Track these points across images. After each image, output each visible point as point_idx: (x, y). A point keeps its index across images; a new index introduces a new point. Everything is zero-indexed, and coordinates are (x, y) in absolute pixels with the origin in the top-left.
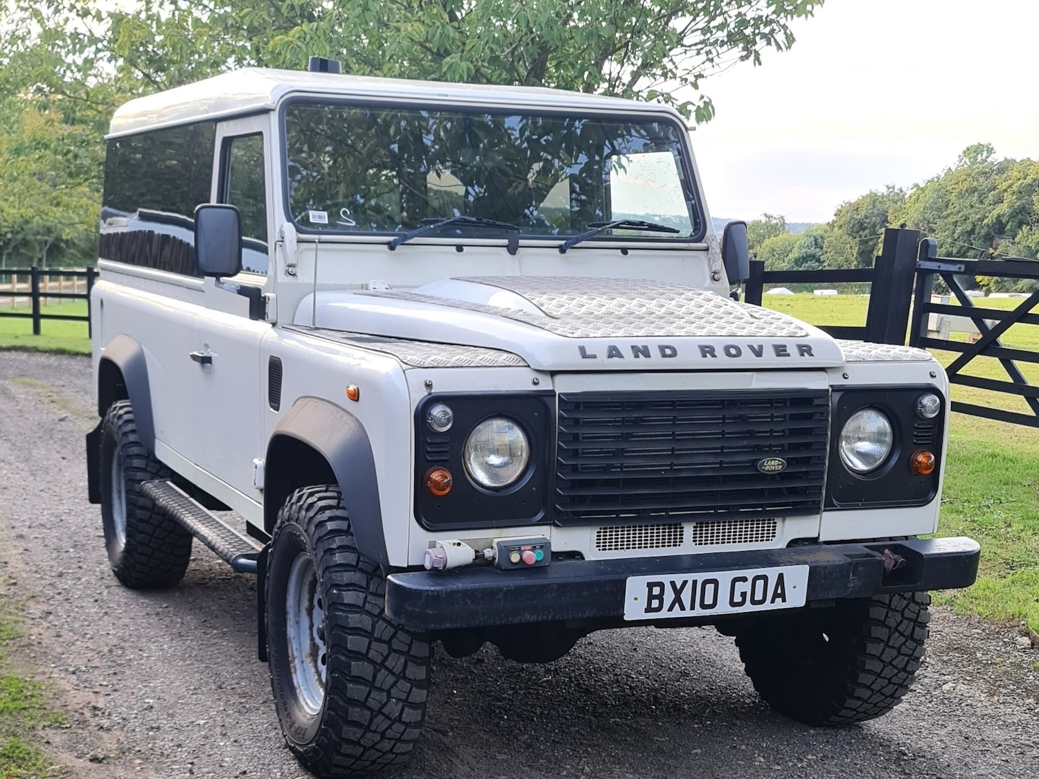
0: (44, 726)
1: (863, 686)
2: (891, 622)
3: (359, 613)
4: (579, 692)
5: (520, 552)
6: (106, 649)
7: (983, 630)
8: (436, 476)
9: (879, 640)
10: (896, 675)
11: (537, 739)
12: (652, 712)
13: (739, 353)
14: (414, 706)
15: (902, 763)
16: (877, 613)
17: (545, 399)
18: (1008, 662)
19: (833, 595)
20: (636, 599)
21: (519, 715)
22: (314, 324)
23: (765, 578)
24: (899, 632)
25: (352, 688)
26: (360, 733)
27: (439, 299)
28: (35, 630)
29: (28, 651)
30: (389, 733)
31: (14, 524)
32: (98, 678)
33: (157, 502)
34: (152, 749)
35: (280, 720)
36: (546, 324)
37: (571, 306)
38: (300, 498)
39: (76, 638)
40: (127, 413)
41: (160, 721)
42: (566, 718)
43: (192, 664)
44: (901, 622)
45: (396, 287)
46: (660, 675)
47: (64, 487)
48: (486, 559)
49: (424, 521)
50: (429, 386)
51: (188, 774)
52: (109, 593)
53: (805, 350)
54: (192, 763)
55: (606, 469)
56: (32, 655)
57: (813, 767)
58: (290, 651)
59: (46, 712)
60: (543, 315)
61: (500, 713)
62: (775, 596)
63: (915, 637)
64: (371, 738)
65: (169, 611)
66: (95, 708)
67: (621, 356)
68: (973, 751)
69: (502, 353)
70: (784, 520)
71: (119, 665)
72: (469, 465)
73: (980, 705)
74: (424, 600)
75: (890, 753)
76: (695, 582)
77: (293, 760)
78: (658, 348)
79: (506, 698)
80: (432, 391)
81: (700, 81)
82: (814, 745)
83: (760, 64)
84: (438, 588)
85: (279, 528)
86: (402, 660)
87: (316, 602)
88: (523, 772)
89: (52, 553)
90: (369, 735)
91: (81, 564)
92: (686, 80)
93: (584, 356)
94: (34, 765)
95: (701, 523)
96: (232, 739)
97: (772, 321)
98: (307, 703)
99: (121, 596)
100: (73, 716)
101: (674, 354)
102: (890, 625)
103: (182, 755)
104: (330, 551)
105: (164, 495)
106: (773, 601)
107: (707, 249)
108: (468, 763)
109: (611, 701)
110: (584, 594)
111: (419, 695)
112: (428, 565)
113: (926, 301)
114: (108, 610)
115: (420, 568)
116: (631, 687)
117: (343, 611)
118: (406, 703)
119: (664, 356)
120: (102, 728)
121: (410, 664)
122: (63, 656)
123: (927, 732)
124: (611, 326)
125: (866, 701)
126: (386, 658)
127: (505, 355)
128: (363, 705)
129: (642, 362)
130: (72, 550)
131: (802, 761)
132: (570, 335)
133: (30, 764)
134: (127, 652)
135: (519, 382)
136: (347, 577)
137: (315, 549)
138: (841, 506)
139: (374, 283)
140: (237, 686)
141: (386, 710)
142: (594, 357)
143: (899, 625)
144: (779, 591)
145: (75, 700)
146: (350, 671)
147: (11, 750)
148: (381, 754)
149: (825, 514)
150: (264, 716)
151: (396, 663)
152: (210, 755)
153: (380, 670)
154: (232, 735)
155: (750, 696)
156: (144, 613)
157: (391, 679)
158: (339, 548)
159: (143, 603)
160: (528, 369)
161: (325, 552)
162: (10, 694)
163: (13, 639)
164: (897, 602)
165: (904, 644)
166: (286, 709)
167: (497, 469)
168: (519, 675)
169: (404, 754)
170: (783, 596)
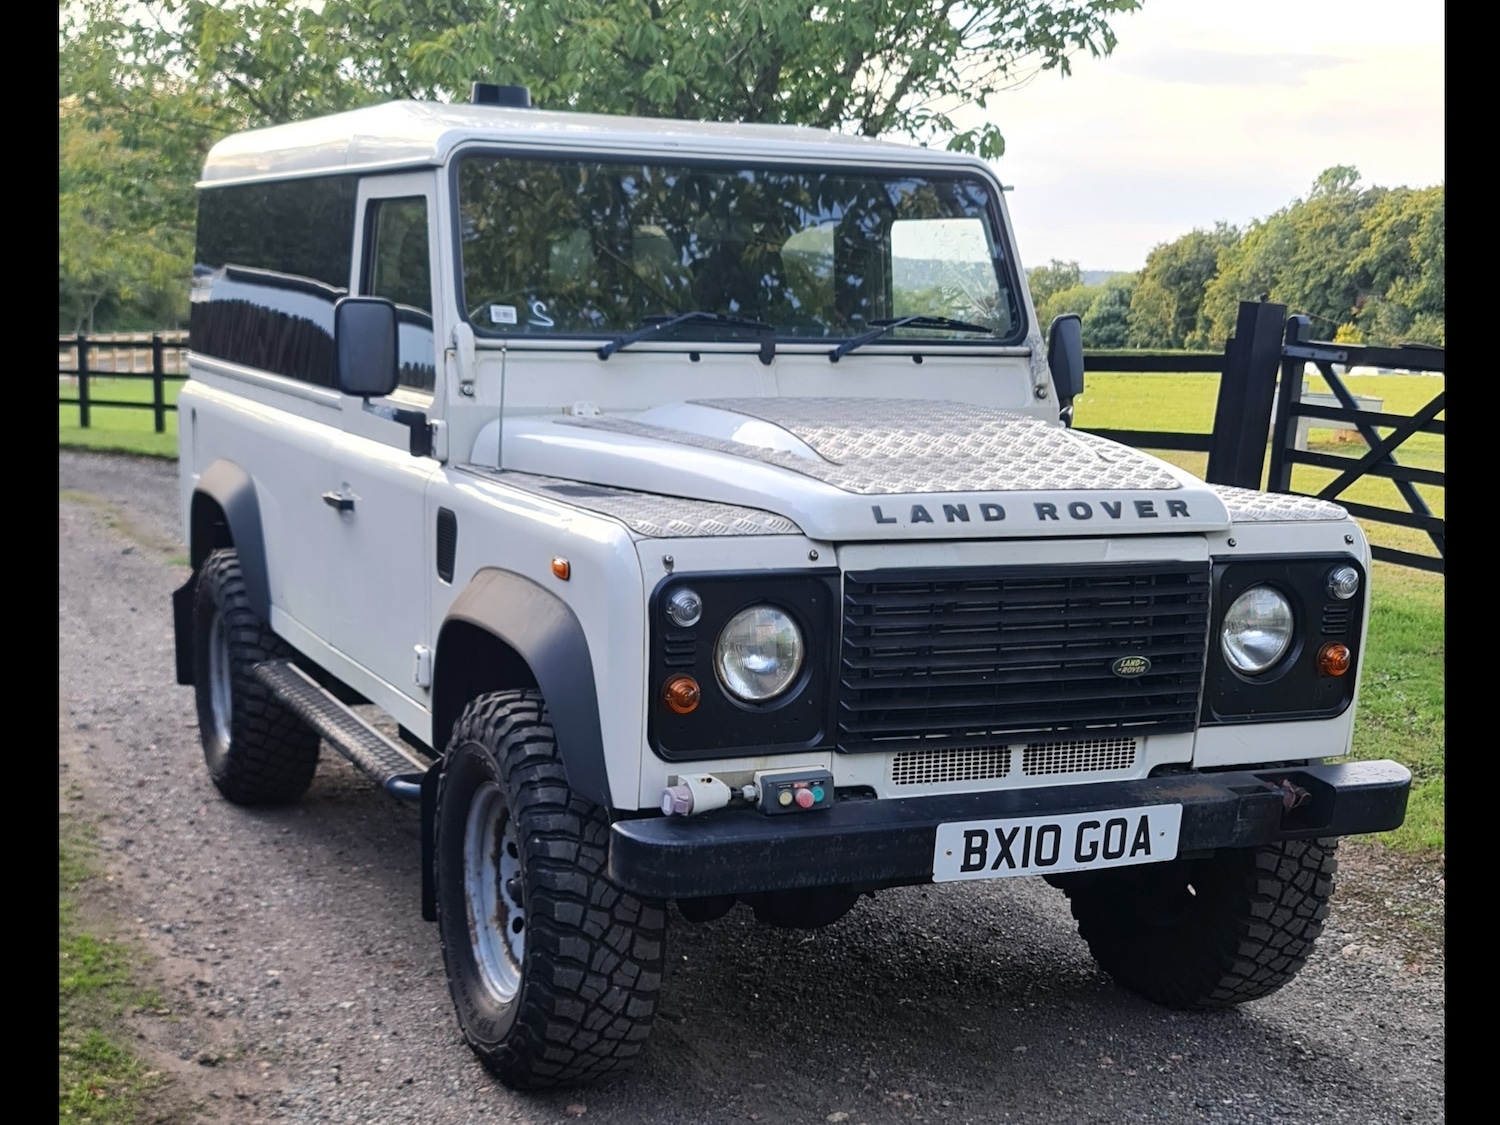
0: (135, 1012)
1: (1245, 958)
2: (1285, 874)
3: (569, 870)
4: (853, 959)
5: (793, 790)
6: (210, 896)
7: (1391, 867)
8: (678, 687)
9: (1267, 898)
10: (1290, 943)
11: (802, 1029)
12: (955, 988)
13: (1089, 514)
14: (644, 995)
15: (1299, 1065)
16: (1267, 861)
17: (828, 581)
18: (1428, 913)
19: (1213, 843)
20: (949, 853)
21: (774, 993)
22: (500, 465)
23: (1123, 822)
24: (1296, 887)
25: (561, 973)
26: (570, 1032)
27: (672, 432)
28: (112, 867)
29: (105, 899)
30: (609, 1032)
31: (73, 709)
32: (204, 940)
33: (276, 694)
34: (282, 1045)
35: (456, 1007)
36: (825, 474)
37: (856, 445)
38: (485, 709)
39: (168, 879)
40: (232, 567)
41: (289, 1003)
42: (839, 998)
43: (328, 918)
44: (1299, 872)
45: (610, 410)
46: (961, 933)
47: (137, 652)
48: (746, 800)
49: (662, 749)
50: (669, 563)
51: (334, 1084)
52: (208, 811)
53: (1178, 507)
54: (338, 1067)
55: (907, 673)
56: (112, 905)
57: (1179, 1071)
58: (469, 913)
59: (135, 990)
60: (819, 459)
61: (749, 989)
62: (1137, 846)
63: (1317, 893)
64: (585, 1039)
65: (291, 838)
66: (201, 984)
67: (928, 519)
68: (1393, 1046)
69: (767, 515)
70: (1146, 740)
71: (230, 919)
72: (723, 671)
73: (1394, 976)
74: (663, 859)
75: (1281, 1049)
76: (1029, 830)
77: (475, 1061)
78: (979, 508)
79: (755, 968)
80: (674, 570)
81: (988, 97)
82: (1177, 1038)
83: (1069, 73)
84: (682, 843)
85: (455, 747)
86: (628, 934)
87: (504, 847)
88: (786, 1078)
89: (127, 751)
90: (582, 1035)
91: (167, 768)
92: (969, 95)
93: (880, 519)
94: (125, 1070)
95: (1035, 745)
96: (390, 1031)
97: (1131, 465)
98: (493, 986)
99: (223, 816)
100: (172, 996)
101: (1001, 516)
102: (1283, 876)
103: (323, 1053)
104: (530, 785)
105: (287, 685)
106: (1133, 854)
107: (1029, 355)
108: (711, 1065)
109: (899, 973)
110: (880, 847)
111: (651, 981)
112: (667, 809)
113: (1294, 400)
114: (209, 837)
115: (656, 812)
116: (923, 952)
117: (547, 867)
118: (633, 991)
119: (988, 518)
120: (212, 1014)
121: (639, 939)
122: (154, 906)
123: (1327, 1017)
124: (914, 476)
125: (1248, 979)
126: (606, 932)
127: (771, 519)
128: (575, 995)
129: (958, 528)
130: (154, 747)
131: (1163, 1063)
132: (860, 491)
133: (119, 1069)
134: (239, 900)
135: (792, 556)
136: (554, 821)
137: (508, 782)
138: (1223, 719)
139: (581, 406)
140: (390, 950)
141: (605, 1002)
142: (894, 521)
143: (1295, 876)
144: (1142, 840)
145: (174, 972)
146: (558, 950)
147: (93, 1049)
148: (597, 1059)
149: (1201, 731)
150: (430, 995)
151: (620, 938)
152: (361, 1055)
153: (598, 948)
154: (390, 1023)
155: (1084, 964)
156: (257, 841)
157: (613, 960)
158: (542, 780)
159: (255, 826)
160: (803, 538)
161: (522, 785)
162: (85, 963)
163: (83, 881)
164: (1294, 848)
165: (1302, 902)
166: (464, 993)
167: (760, 677)
168: (771, 934)
169: (629, 1058)
170: (1147, 847)
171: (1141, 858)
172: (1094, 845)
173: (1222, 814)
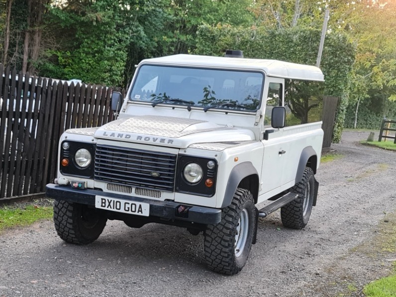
5: (75, 183)
8: (64, 160)
13: (149, 140)
17: (94, 145)
19: (158, 215)
23: (135, 204)
48: (70, 184)
49: (62, 172)
53: (171, 142)
62: (139, 211)
67: (115, 136)
70: (164, 192)
76: (114, 201)
80: (67, 139)
93: (104, 135)
95: (138, 188)
101: (129, 137)
107: (256, 115)
112: (55, 183)
119: (126, 137)
135: (89, 140)
138: (181, 191)
142: (107, 135)
149: (176, 193)
160: (93, 137)
170: (141, 211)
171: (140, 214)
172: (129, 208)
173: (162, 209)
